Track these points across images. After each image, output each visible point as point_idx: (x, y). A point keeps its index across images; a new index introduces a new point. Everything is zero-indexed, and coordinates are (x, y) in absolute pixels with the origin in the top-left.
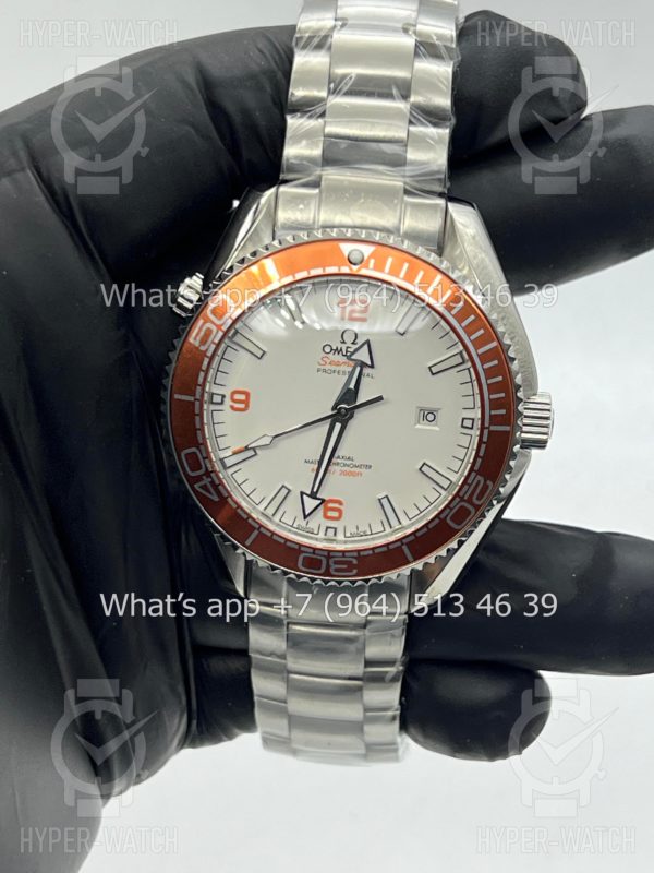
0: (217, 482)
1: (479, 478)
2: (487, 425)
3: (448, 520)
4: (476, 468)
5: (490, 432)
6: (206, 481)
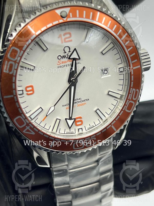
0: (33, 127)
1: (133, 89)
2: (132, 68)
3: (126, 110)
4: (132, 86)
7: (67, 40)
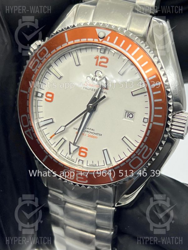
0: (33, 131)
1: (146, 146)
2: (152, 121)
3: (130, 164)
4: (145, 141)
5: (153, 125)
6: (29, 130)
7: (102, 64)
